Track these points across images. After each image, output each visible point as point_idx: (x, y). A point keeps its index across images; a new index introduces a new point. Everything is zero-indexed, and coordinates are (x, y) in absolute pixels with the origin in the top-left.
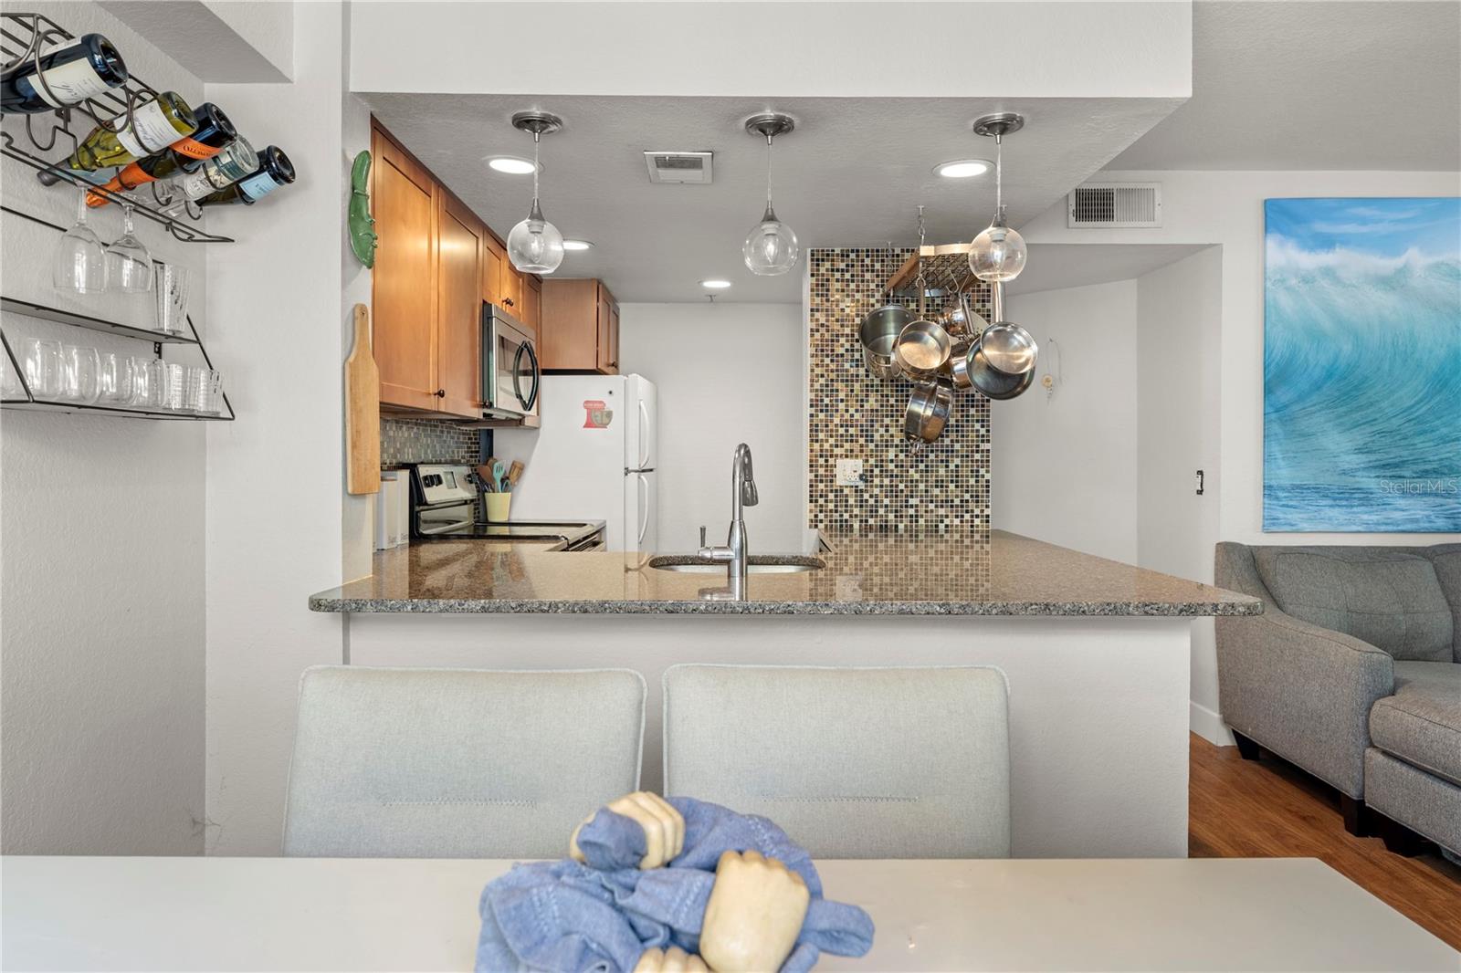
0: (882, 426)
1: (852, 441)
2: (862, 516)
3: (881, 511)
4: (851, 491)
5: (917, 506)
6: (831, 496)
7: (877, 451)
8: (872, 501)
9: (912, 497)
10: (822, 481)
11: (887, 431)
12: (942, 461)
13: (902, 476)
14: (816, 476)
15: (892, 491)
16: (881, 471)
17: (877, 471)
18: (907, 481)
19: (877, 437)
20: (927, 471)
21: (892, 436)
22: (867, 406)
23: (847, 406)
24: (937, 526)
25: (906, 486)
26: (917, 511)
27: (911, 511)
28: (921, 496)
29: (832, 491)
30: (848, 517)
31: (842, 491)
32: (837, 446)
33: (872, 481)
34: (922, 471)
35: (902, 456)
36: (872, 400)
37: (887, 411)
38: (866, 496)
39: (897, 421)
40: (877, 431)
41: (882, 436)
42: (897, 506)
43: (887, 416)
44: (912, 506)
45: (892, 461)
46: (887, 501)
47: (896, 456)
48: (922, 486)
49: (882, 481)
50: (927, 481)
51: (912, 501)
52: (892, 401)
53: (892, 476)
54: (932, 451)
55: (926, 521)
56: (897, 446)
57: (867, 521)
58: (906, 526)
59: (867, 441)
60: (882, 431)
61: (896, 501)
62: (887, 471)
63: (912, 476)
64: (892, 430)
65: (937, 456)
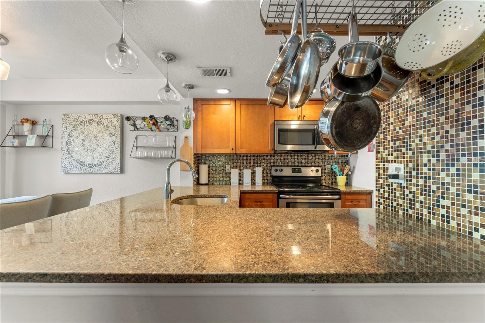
0: (417, 137)
1: (398, 151)
2: (404, 206)
3: (418, 205)
4: (397, 187)
5: (448, 207)
6: (387, 188)
7: (414, 157)
8: (411, 196)
9: (443, 198)
10: (382, 178)
11: (421, 140)
12: (475, 165)
13: (434, 178)
14: (379, 174)
15: (425, 190)
16: (417, 173)
17: (414, 173)
18: (438, 183)
19: (414, 146)
20: (458, 175)
21: (425, 144)
22: (407, 123)
23: (395, 126)
24: (471, 233)
25: (438, 188)
26: (448, 212)
27: (443, 211)
28: (453, 199)
29: (387, 185)
30: (396, 205)
31: (392, 186)
32: (389, 155)
33: (411, 181)
34: (453, 175)
35: (434, 161)
36: (410, 118)
37: (421, 124)
38: (407, 192)
39: (429, 131)
40: (414, 141)
41: (417, 145)
42: (429, 204)
43: (421, 128)
44: (443, 207)
45: (425, 165)
46: (421, 198)
47: (429, 161)
48: (453, 190)
49: (417, 181)
50: (458, 185)
51: (443, 202)
52: (425, 115)
53: (425, 178)
54: (464, 155)
55: (459, 225)
56: (429, 152)
57: (407, 211)
58: (438, 223)
59: (407, 150)
60: (417, 141)
61: (429, 200)
62: (421, 173)
63: (443, 178)
64: (425, 139)
65: (469, 160)
